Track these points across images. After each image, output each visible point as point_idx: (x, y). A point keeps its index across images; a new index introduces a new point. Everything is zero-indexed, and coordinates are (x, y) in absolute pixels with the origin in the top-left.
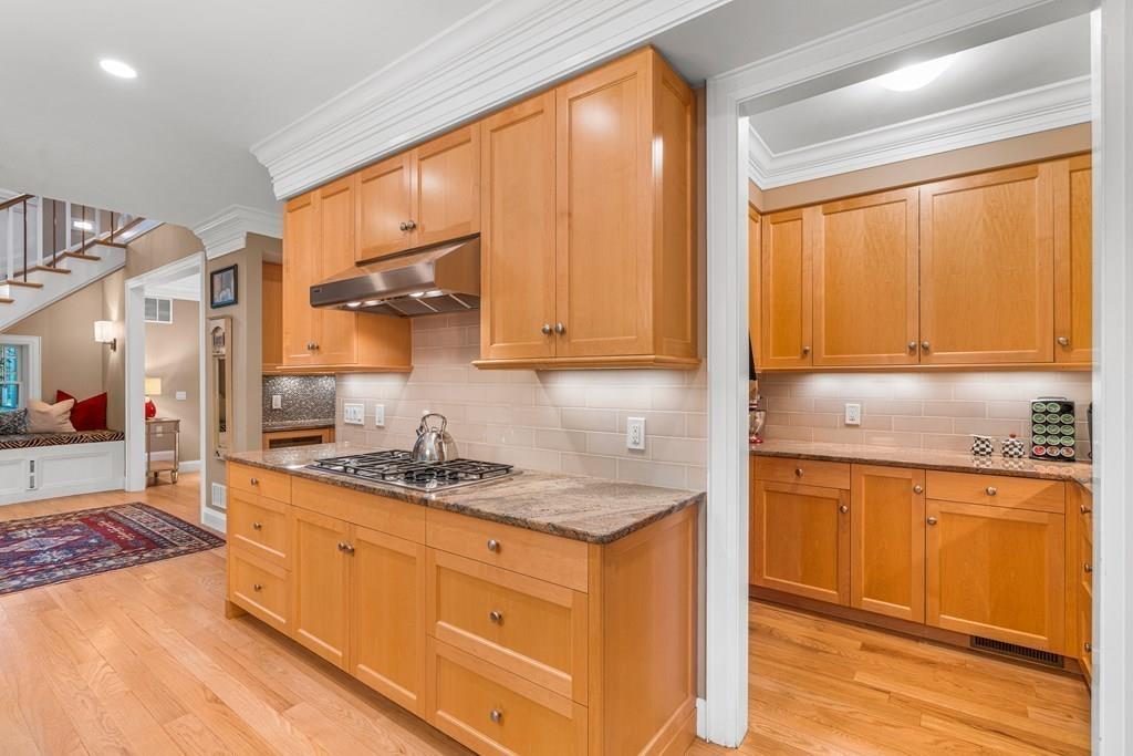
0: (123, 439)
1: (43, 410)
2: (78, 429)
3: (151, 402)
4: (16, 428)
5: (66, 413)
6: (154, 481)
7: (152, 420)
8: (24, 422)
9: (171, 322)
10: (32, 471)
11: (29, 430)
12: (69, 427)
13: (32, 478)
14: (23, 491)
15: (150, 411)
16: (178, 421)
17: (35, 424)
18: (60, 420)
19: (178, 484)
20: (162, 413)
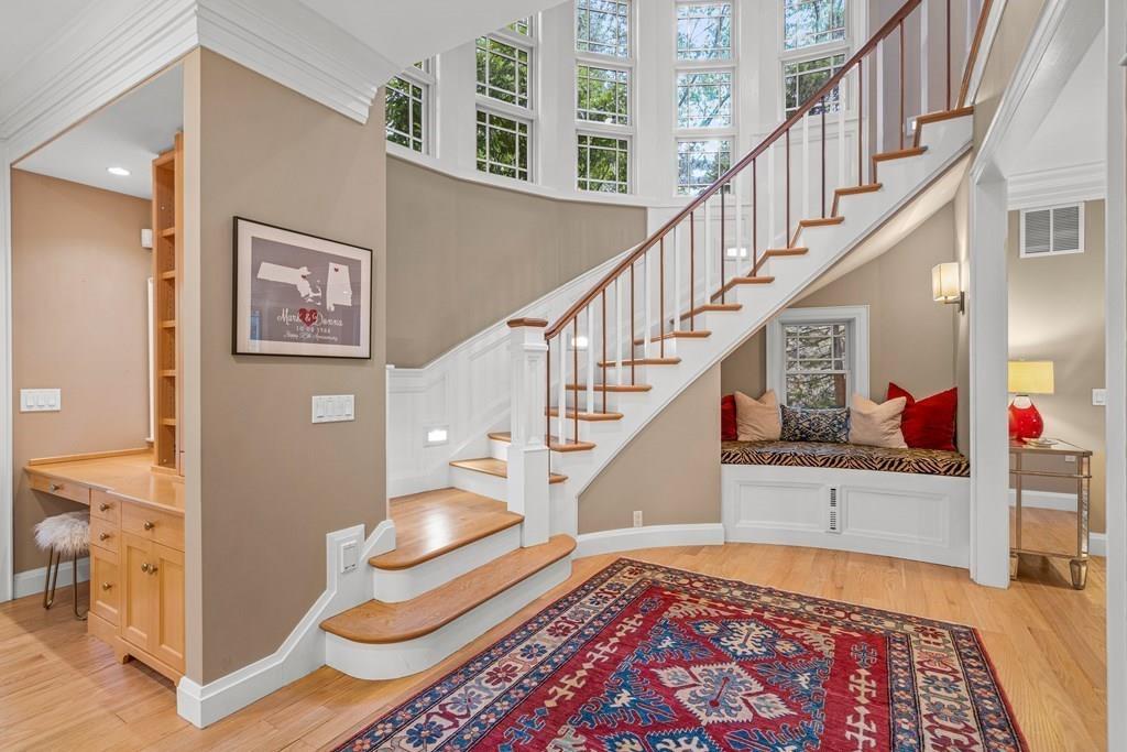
0: (968, 475)
1: (865, 412)
2: (910, 446)
3: (1033, 408)
4: (835, 434)
5: (893, 418)
6: (1031, 571)
7: (1032, 443)
8: (845, 427)
9: (1081, 249)
10: (833, 504)
11: (851, 440)
12: (898, 441)
13: (833, 514)
14: (822, 531)
15: (1026, 425)
16: (1088, 454)
17: (857, 432)
18: (886, 428)
19: (1087, 593)
20: (1058, 431)
